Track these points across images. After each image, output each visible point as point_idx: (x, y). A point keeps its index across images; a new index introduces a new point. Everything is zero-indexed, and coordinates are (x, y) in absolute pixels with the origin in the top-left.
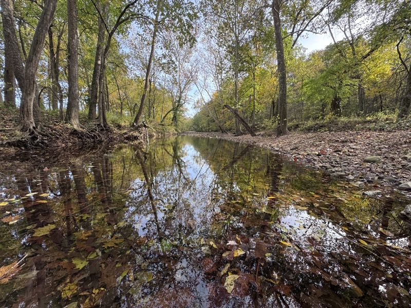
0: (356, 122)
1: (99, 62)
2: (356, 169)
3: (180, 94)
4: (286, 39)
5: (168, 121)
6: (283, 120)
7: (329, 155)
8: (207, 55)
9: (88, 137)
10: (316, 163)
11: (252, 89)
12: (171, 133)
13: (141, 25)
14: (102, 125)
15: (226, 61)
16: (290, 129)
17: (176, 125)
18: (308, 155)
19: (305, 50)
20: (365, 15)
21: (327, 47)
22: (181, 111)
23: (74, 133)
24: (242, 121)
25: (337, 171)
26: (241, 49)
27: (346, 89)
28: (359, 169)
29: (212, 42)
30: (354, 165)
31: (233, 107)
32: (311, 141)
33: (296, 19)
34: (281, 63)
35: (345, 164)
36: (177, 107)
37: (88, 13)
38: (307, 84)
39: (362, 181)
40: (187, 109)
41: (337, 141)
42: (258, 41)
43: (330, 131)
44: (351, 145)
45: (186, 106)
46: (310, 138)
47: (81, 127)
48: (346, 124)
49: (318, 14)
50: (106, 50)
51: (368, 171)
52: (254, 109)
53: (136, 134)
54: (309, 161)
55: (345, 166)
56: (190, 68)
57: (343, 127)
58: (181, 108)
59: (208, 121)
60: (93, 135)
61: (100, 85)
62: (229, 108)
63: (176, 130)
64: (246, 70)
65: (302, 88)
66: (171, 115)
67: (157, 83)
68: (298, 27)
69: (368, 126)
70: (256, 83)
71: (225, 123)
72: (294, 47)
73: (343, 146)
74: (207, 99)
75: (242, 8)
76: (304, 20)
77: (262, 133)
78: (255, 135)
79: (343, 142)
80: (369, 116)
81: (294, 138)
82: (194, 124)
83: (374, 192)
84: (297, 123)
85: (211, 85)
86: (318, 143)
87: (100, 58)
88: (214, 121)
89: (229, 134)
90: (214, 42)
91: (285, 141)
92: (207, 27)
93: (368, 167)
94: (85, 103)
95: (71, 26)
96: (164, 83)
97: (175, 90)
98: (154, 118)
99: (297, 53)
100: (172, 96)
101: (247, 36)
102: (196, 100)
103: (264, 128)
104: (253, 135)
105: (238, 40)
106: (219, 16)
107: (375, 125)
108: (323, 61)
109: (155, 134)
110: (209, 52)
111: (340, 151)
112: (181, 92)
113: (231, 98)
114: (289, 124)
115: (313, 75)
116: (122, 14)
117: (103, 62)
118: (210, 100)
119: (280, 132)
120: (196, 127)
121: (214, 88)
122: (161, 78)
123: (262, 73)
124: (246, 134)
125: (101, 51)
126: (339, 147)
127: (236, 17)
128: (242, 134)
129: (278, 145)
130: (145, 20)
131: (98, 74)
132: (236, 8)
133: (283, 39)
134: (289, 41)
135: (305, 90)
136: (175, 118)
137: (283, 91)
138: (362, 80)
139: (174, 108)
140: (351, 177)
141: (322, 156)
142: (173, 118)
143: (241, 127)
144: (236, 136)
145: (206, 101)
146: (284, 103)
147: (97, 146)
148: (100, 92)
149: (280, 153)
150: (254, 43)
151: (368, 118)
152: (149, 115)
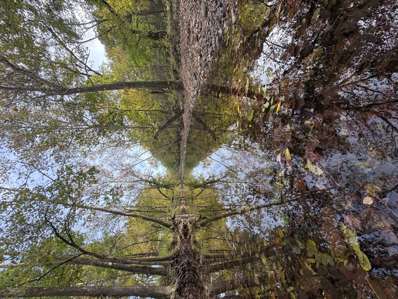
0: (172, 19)
1: (110, 264)
2: (213, 24)
3: (144, 181)
4: (93, 81)
5: (169, 193)
6: (168, 85)
7: (201, 46)
8: (107, 155)
9: (184, 277)
10: (208, 60)
11: (139, 112)
12: (181, 190)
13: (76, 221)
14: (172, 261)
15: (113, 137)
16: (178, 78)
17: (174, 185)
18: (201, 65)
19: (104, 64)
20: (74, 12)
21: (102, 43)
22: (160, 181)
23: (179, 291)
24: (169, 122)
25: (215, 43)
26: (101, 123)
27: (141, 27)
28: (213, 22)
29: (95, 150)
30: (210, 26)
31: (156, 130)
32: (189, 60)
33: (75, 72)
34: (115, 86)
35: (209, 34)
36: (155, 184)
37: (62, 275)
38: (135, 63)
39: (224, 22)
40: (157, 174)
41: (188, 37)
42: (94, 107)
43: (179, 42)
44: (192, 25)
45: (155, 175)
46: (186, 61)
47: (174, 284)
48: (173, 27)
49: (71, 52)
50: (98, 257)
51: (215, 14)
52: (158, 110)
53: (181, 226)
54: (207, 65)
55: (211, 34)
56: (118, 171)
57: (176, 31)
58: (157, 180)
59: (170, 153)
60: (182, 272)
61: (133, 263)
62: (157, 134)
63: (178, 185)
64: (122, 118)
65: (139, 67)
66: (164, 190)
67: (132, 204)
68: (83, 71)
69: (175, 9)
70: (134, 109)
71: (171, 137)
72: (101, 74)
73: (193, 32)
74: (148, 155)
75: (63, 122)
76: (77, 65)
77: (181, 103)
78: (183, 110)
79: (189, 32)
80: (166, 8)
81: (186, 75)
82: (172, 167)
83: (233, 14)
84: (172, 71)
85: (135, 150)
86: (190, 54)
87: (106, 263)
88: (170, 148)
89: (182, 134)
90: (94, 149)
91: (189, 84)
92: (80, 155)
93: (212, 14)
94: (151, 277)
95: (73, 293)
96: (132, 197)
97: (139, 186)
98: (166, 207)
99: (107, 71)
100: (145, 189)
101: (90, 118)
102: (149, 165)
103: (177, 101)
104: (183, 112)
105: (93, 126)
106: (70, 144)
107: (174, 2)
108: (115, 47)
109: (182, 207)
110: (103, 153)
111: (198, 36)
112: (142, 180)
113: (148, 132)
114: (173, 79)
115: (127, 56)
116: (64, 240)
117: (111, 260)
118: (149, 152)
119: (180, 87)
120: (176, 165)
121: (138, 148)
122: (127, 200)
123: (124, 103)
124: (182, 118)
125: (99, 262)
126: (194, 36)
127: (72, 128)
128: (182, 122)
129: (192, 91)
130: (71, 218)
131: (122, 265)
132: (63, 128)
133: (94, 85)
134: (96, 79)
135: (141, 64)
136: (167, 187)
137: (142, 85)
138: (133, 13)
139: (157, 187)
140: (220, 31)
141: (202, 53)
142: (166, 188)
143: (176, 123)
144: (184, 128)
145: (150, 155)
146: (153, 84)
147: (193, 267)
148: (140, 263)
149: (200, 90)
150: (97, 111)
151: (168, 8)
152: (163, 212)
